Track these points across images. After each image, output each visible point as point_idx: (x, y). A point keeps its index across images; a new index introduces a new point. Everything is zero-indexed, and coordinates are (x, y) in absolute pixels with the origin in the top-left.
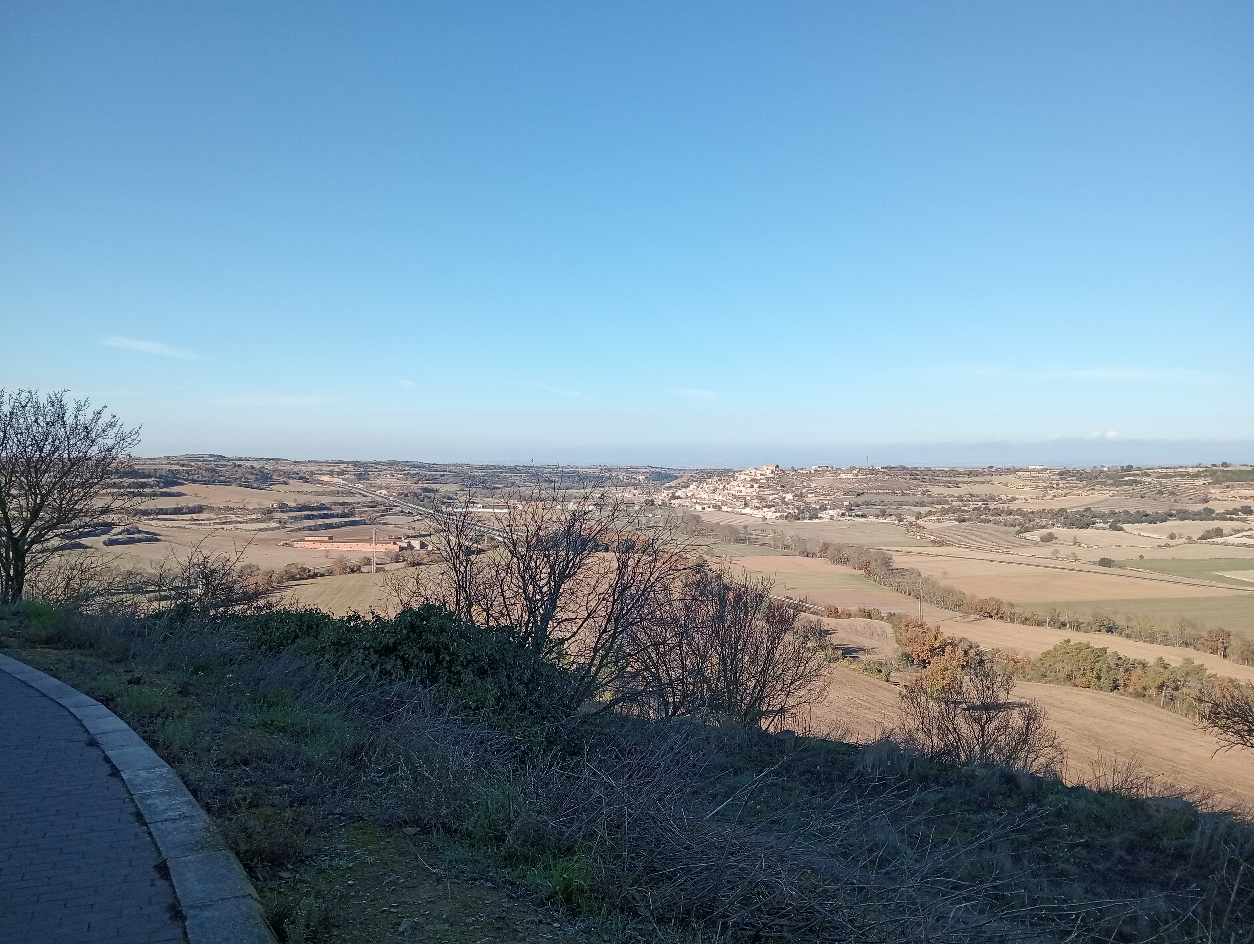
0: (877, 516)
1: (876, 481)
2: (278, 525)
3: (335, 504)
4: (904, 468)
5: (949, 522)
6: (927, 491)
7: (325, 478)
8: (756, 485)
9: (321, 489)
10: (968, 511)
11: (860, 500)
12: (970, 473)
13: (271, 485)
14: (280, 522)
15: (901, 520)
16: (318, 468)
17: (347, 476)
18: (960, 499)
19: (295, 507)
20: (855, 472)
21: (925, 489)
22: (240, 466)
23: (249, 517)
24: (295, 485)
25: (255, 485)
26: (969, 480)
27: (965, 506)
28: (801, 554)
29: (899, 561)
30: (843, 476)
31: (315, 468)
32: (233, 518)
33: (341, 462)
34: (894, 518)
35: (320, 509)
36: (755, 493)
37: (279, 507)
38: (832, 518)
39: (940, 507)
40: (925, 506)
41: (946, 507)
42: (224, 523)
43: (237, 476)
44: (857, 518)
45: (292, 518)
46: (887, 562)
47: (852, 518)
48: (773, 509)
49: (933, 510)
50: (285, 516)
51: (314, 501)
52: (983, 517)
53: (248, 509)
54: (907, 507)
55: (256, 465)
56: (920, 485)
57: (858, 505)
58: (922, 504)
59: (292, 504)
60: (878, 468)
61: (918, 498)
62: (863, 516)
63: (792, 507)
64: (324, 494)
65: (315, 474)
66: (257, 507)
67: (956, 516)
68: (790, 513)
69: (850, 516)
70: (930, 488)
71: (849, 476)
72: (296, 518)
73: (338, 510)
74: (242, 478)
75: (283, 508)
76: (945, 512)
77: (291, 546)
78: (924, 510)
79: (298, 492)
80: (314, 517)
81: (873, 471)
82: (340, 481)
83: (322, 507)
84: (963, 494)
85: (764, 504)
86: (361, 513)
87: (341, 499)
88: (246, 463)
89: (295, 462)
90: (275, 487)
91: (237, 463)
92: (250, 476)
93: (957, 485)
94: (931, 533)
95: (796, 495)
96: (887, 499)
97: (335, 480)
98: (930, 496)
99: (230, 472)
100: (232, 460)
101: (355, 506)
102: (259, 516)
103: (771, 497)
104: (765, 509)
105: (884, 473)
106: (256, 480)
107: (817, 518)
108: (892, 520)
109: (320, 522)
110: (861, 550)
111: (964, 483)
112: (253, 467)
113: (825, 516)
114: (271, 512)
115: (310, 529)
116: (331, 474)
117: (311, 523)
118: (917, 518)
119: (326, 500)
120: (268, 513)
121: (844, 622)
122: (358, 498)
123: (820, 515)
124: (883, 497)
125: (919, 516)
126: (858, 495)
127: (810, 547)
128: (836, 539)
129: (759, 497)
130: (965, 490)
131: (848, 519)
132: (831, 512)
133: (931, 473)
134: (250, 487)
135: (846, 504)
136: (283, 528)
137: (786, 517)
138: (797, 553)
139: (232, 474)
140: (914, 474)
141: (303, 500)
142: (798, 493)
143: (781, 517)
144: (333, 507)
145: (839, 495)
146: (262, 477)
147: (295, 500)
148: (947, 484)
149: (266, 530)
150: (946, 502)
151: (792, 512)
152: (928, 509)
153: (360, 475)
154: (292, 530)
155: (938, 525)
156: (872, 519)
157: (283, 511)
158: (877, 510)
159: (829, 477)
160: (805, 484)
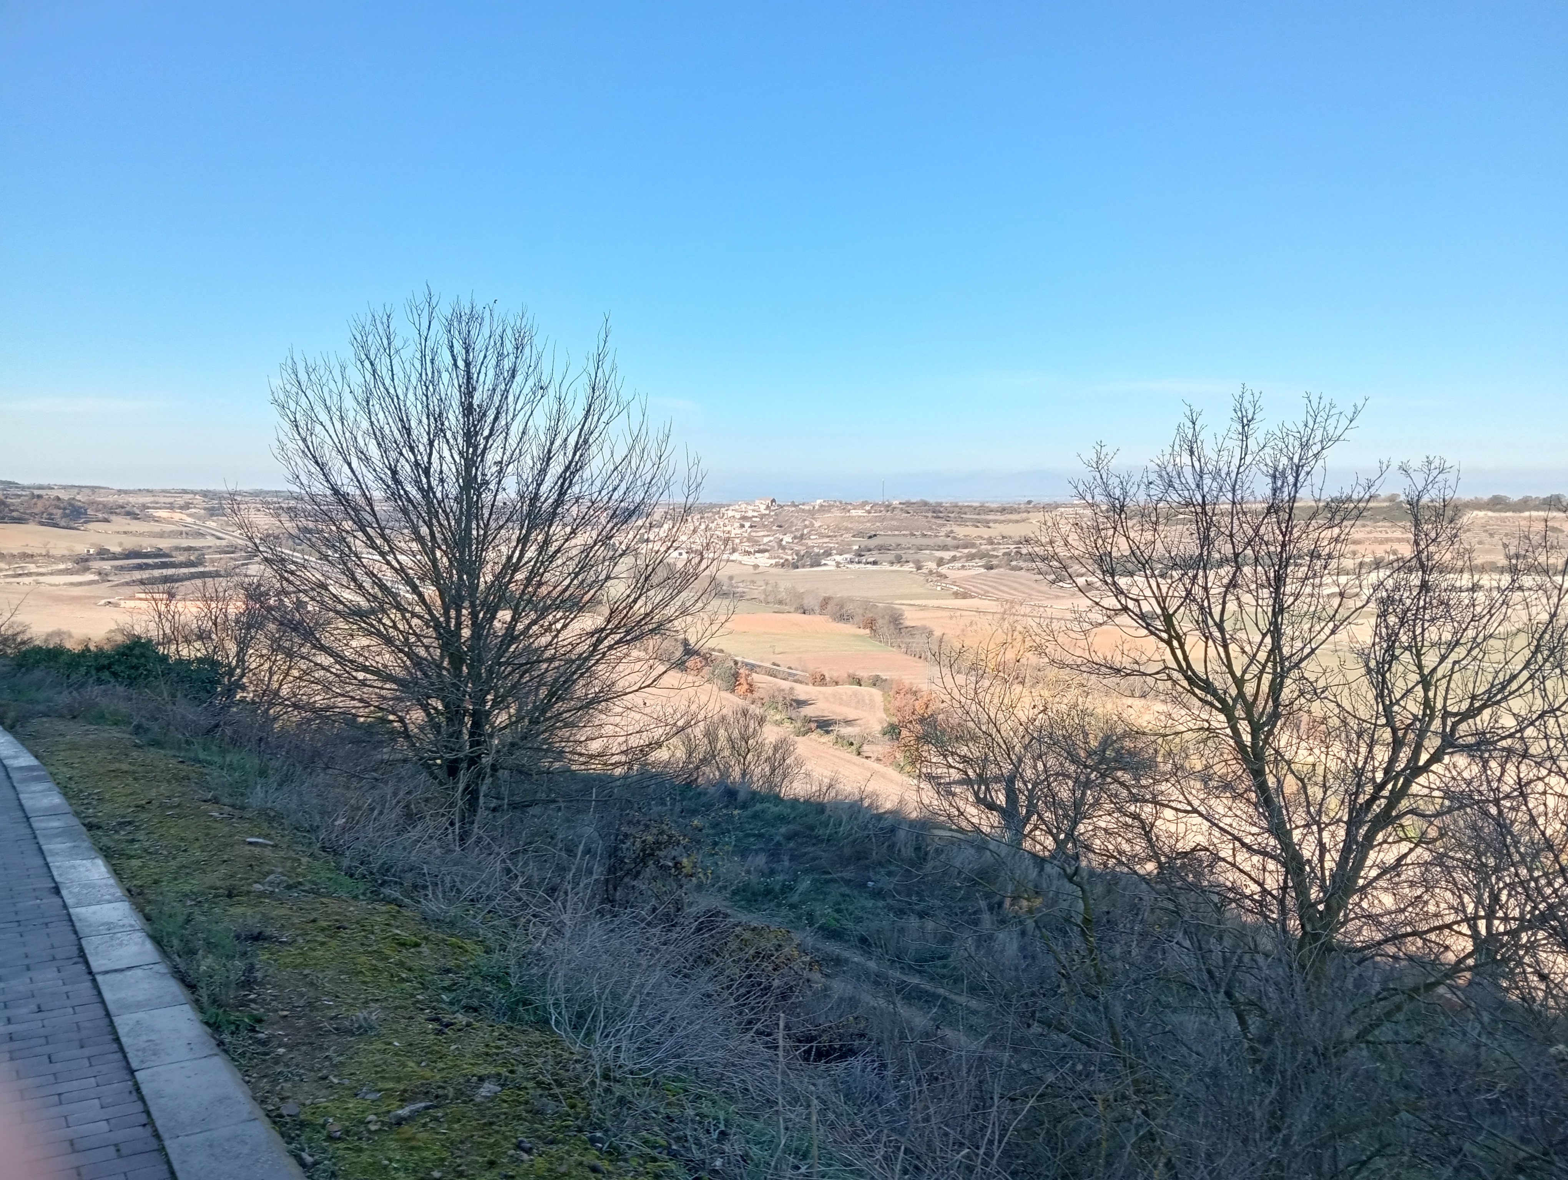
0: (892, 563)
1: (892, 519)
2: (97, 578)
3: (178, 549)
4: (925, 504)
5: (976, 569)
6: (952, 532)
7: (163, 514)
8: (747, 524)
9: (156, 527)
10: (997, 556)
11: (872, 543)
12: (1003, 510)
13: (85, 522)
14: (100, 574)
15: (919, 568)
16: (152, 499)
17: (193, 510)
18: (990, 542)
19: (120, 554)
20: (868, 508)
21: (949, 529)
22: (39, 497)
23: (56, 567)
24: (120, 523)
25: (63, 523)
26: (1002, 518)
27: (994, 550)
28: (796, 610)
29: (911, 618)
30: (854, 513)
31: (147, 500)
32: (32, 568)
33: (185, 492)
34: (911, 565)
35: (156, 556)
36: (746, 535)
37: (98, 554)
38: (838, 565)
39: (966, 551)
40: (948, 550)
41: (974, 551)
42: (20, 575)
43: (36, 511)
44: (869, 566)
45: (116, 568)
46: (896, 620)
47: (862, 566)
48: (767, 554)
49: (958, 555)
50: (107, 565)
51: (148, 545)
52: (1014, 563)
53: (53, 557)
54: (928, 552)
55: (65, 496)
56: (944, 525)
57: (870, 550)
58: (945, 548)
59: (116, 549)
60: (895, 502)
61: (941, 540)
62: (875, 563)
63: (790, 552)
64: (162, 535)
65: (149, 508)
66: (66, 553)
67: (982, 562)
68: (787, 560)
69: (859, 562)
70: (956, 529)
71: (860, 512)
72: (122, 568)
73: (181, 558)
74: (43, 513)
75: (103, 554)
76: (971, 557)
77: (117, 605)
78: (947, 555)
79: (125, 533)
80: (147, 567)
81: (889, 507)
82: (184, 517)
83: (159, 553)
84: (993, 535)
85: (757, 548)
86: (212, 561)
87: (185, 543)
88: (49, 492)
89: (119, 491)
90: (91, 526)
91: (36, 492)
92: (55, 511)
93: (987, 524)
94: (954, 583)
95: (795, 538)
96: (904, 541)
97: (177, 516)
98: (954, 538)
99: (26, 505)
100: (29, 488)
101: (205, 551)
102: (70, 565)
103: (766, 540)
104: (757, 555)
105: (902, 510)
106: (64, 516)
107: (819, 565)
108: (910, 567)
109: (157, 573)
110: (867, 605)
111: (996, 521)
112: (58, 499)
113: (830, 564)
114: (87, 560)
115: (142, 582)
116: (171, 507)
117: (145, 574)
118: (939, 565)
119: (164, 544)
120: (82, 562)
121: (829, 690)
122: (210, 541)
123: (823, 562)
124: (900, 540)
125: (940, 562)
126: (870, 537)
127: (809, 602)
128: (839, 592)
129: (750, 539)
130: (996, 530)
131: (857, 566)
132: (838, 558)
133: (957, 509)
134: (56, 525)
135: (856, 547)
136: (104, 581)
137: (783, 565)
138: (792, 610)
139: (27, 508)
140: (937, 512)
141: (130, 543)
142: (798, 534)
143: (777, 565)
144: (174, 554)
145: (848, 537)
146: (72, 512)
147: (120, 544)
148: (976, 524)
149: (80, 584)
150: (973, 545)
151: (790, 558)
152: (952, 553)
153: (213, 509)
154: (117, 585)
155: (963, 573)
156: (886, 567)
157: (103, 559)
158: (891, 555)
159: (838, 514)
160: (807, 523)
